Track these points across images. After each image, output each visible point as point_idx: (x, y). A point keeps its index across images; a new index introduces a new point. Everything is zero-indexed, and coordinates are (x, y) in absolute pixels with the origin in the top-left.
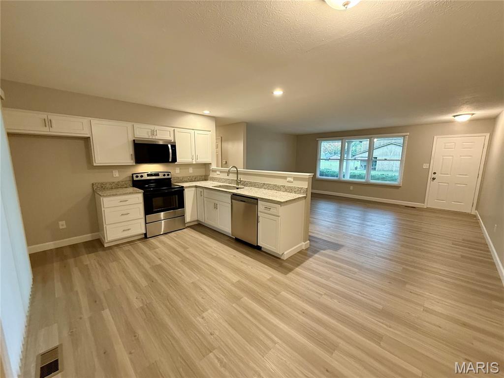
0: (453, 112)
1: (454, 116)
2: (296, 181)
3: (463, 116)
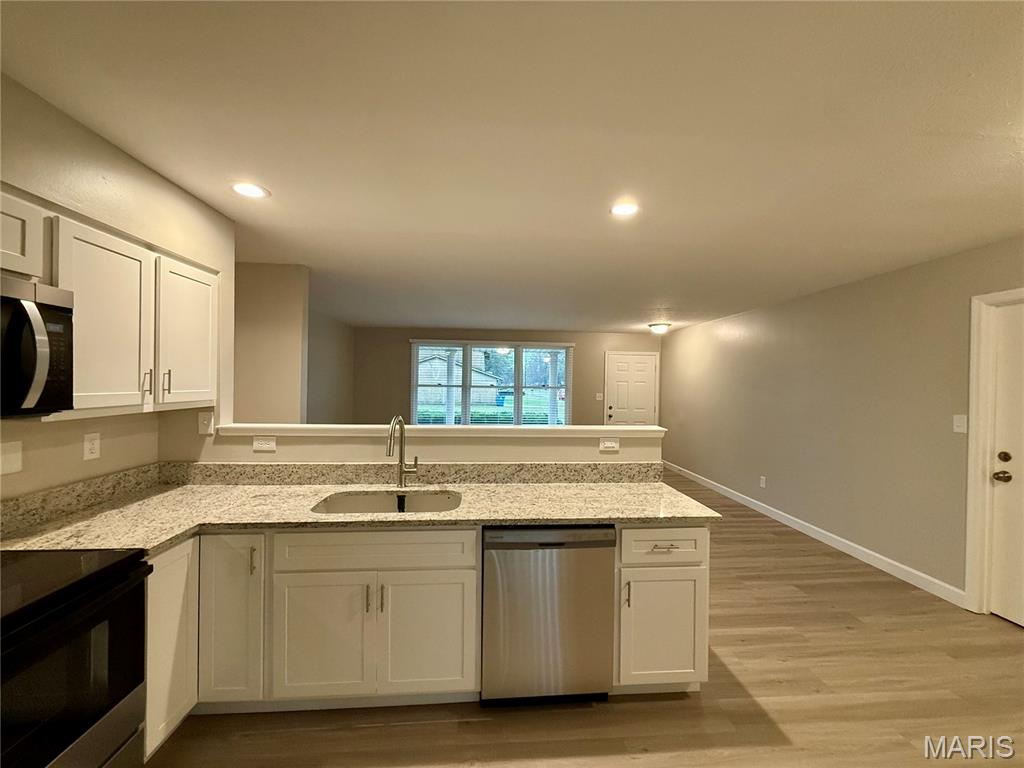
0: (650, 320)
1: (650, 326)
2: (628, 450)
3: (660, 327)
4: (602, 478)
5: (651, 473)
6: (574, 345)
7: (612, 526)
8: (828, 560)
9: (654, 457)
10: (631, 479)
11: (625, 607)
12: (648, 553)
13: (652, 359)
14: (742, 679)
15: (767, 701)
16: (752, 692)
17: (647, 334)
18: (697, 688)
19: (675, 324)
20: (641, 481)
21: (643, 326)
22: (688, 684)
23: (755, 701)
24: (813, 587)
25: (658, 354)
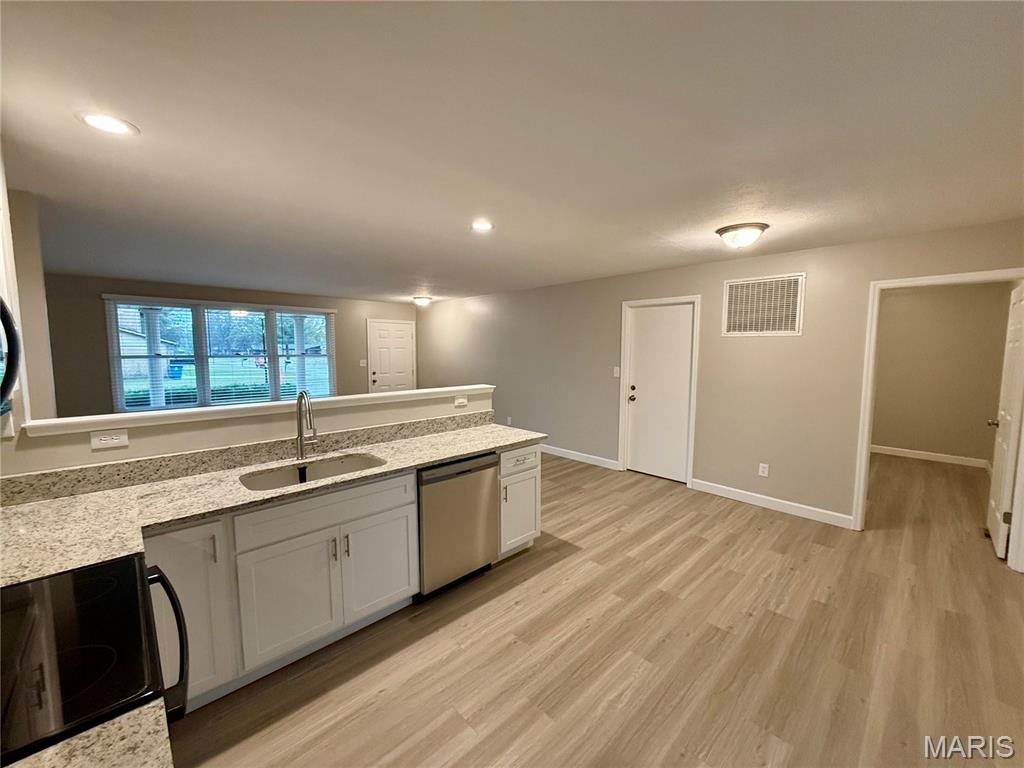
0: (416, 293)
2: (473, 403)
3: (423, 299)
4: (459, 426)
5: (488, 418)
6: (335, 311)
7: (494, 453)
8: (556, 463)
9: (486, 407)
10: (476, 424)
11: (503, 502)
12: (514, 466)
13: (410, 327)
14: (549, 532)
15: (564, 536)
16: (556, 535)
17: (411, 305)
18: (531, 544)
19: (436, 298)
20: (482, 424)
21: (408, 298)
22: (527, 543)
23: (560, 540)
24: (556, 478)
25: (414, 323)
